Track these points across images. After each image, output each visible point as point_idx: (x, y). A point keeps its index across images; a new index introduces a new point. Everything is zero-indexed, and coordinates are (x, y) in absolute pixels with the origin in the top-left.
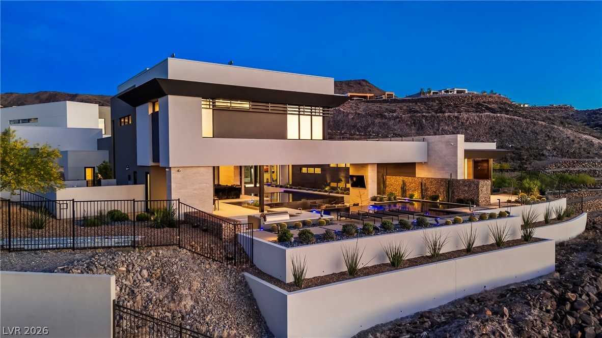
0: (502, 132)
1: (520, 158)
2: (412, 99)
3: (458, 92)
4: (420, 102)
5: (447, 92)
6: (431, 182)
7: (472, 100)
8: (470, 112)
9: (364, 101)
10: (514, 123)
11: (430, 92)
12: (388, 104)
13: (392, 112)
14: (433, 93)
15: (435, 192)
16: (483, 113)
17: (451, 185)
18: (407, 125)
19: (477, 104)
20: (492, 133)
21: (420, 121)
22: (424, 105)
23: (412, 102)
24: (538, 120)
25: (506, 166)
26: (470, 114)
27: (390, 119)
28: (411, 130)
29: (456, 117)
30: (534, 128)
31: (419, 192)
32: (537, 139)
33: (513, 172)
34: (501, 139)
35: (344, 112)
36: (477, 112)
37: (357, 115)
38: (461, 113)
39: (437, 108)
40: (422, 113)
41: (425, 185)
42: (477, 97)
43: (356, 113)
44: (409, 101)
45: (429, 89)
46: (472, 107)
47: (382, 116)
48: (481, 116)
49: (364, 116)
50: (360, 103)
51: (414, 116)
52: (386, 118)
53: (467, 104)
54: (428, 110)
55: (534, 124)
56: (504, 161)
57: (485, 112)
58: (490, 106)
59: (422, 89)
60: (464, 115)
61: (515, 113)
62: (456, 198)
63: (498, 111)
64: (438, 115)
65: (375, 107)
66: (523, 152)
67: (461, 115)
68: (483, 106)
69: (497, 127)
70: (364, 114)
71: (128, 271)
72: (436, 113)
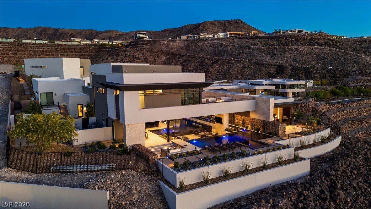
0: (325, 58)
1: (335, 76)
2: (269, 37)
3: (299, 32)
4: (273, 39)
5: (291, 31)
6: (257, 121)
7: (307, 37)
8: (306, 45)
9: (238, 38)
10: (333, 53)
11: (280, 32)
12: (253, 39)
13: (256, 45)
14: (282, 32)
15: (259, 127)
16: (313, 46)
17: (266, 124)
18: (265, 53)
19: (310, 40)
20: (319, 59)
21: (273, 51)
22: (276, 40)
23: (269, 39)
24: (349, 51)
25: (325, 82)
26: (305, 46)
27: (254, 50)
28: (267, 57)
29: (296, 49)
30: (346, 56)
31: (251, 125)
32: (347, 63)
33: (330, 85)
34: (324, 63)
35: (225, 45)
36: (310, 45)
37: (233, 47)
38: (299, 46)
39: (284, 42)
40: (275, 46)
41: (254, 122)
42: (311, 35)
43: (232, 46)
44: (266, 38)
45: (280, 30)
46: (307, 42)
47: (249, 48)
48: (312, 48)
49: (238, 48)
50: (235, 39)
51: (270, 48)
52: (251, 49)
53: (304, 40)
54: (278, 44)
55: (346, 53)
56: (324, 79)
57: (315, 45)
58: (318, 41)
59: (275, 30)
60: (301, 48)
61: (335, 46)
62: (268, 131)
63: (323, 45)
64: (284, 47)
65: (245, 41)
66: (337, 72)
67: (299, 47)
68: (314, 41)
69: (322, 55)
70: (237, 46)
71: (111, 183)
72: (284, 46)
